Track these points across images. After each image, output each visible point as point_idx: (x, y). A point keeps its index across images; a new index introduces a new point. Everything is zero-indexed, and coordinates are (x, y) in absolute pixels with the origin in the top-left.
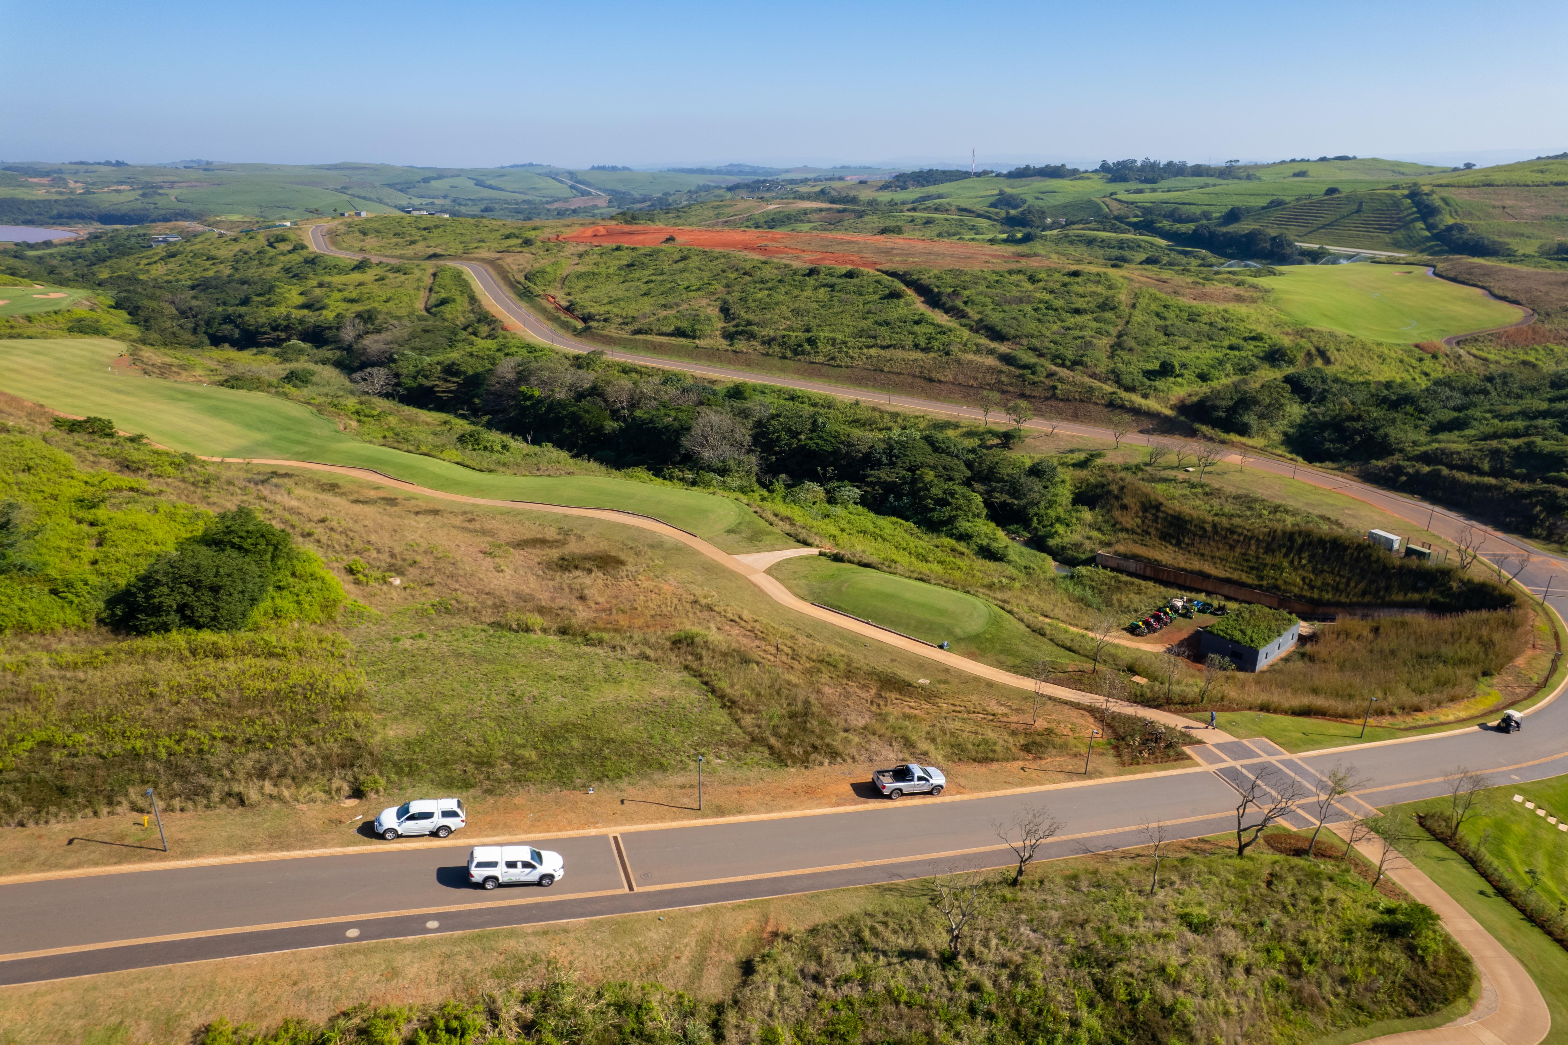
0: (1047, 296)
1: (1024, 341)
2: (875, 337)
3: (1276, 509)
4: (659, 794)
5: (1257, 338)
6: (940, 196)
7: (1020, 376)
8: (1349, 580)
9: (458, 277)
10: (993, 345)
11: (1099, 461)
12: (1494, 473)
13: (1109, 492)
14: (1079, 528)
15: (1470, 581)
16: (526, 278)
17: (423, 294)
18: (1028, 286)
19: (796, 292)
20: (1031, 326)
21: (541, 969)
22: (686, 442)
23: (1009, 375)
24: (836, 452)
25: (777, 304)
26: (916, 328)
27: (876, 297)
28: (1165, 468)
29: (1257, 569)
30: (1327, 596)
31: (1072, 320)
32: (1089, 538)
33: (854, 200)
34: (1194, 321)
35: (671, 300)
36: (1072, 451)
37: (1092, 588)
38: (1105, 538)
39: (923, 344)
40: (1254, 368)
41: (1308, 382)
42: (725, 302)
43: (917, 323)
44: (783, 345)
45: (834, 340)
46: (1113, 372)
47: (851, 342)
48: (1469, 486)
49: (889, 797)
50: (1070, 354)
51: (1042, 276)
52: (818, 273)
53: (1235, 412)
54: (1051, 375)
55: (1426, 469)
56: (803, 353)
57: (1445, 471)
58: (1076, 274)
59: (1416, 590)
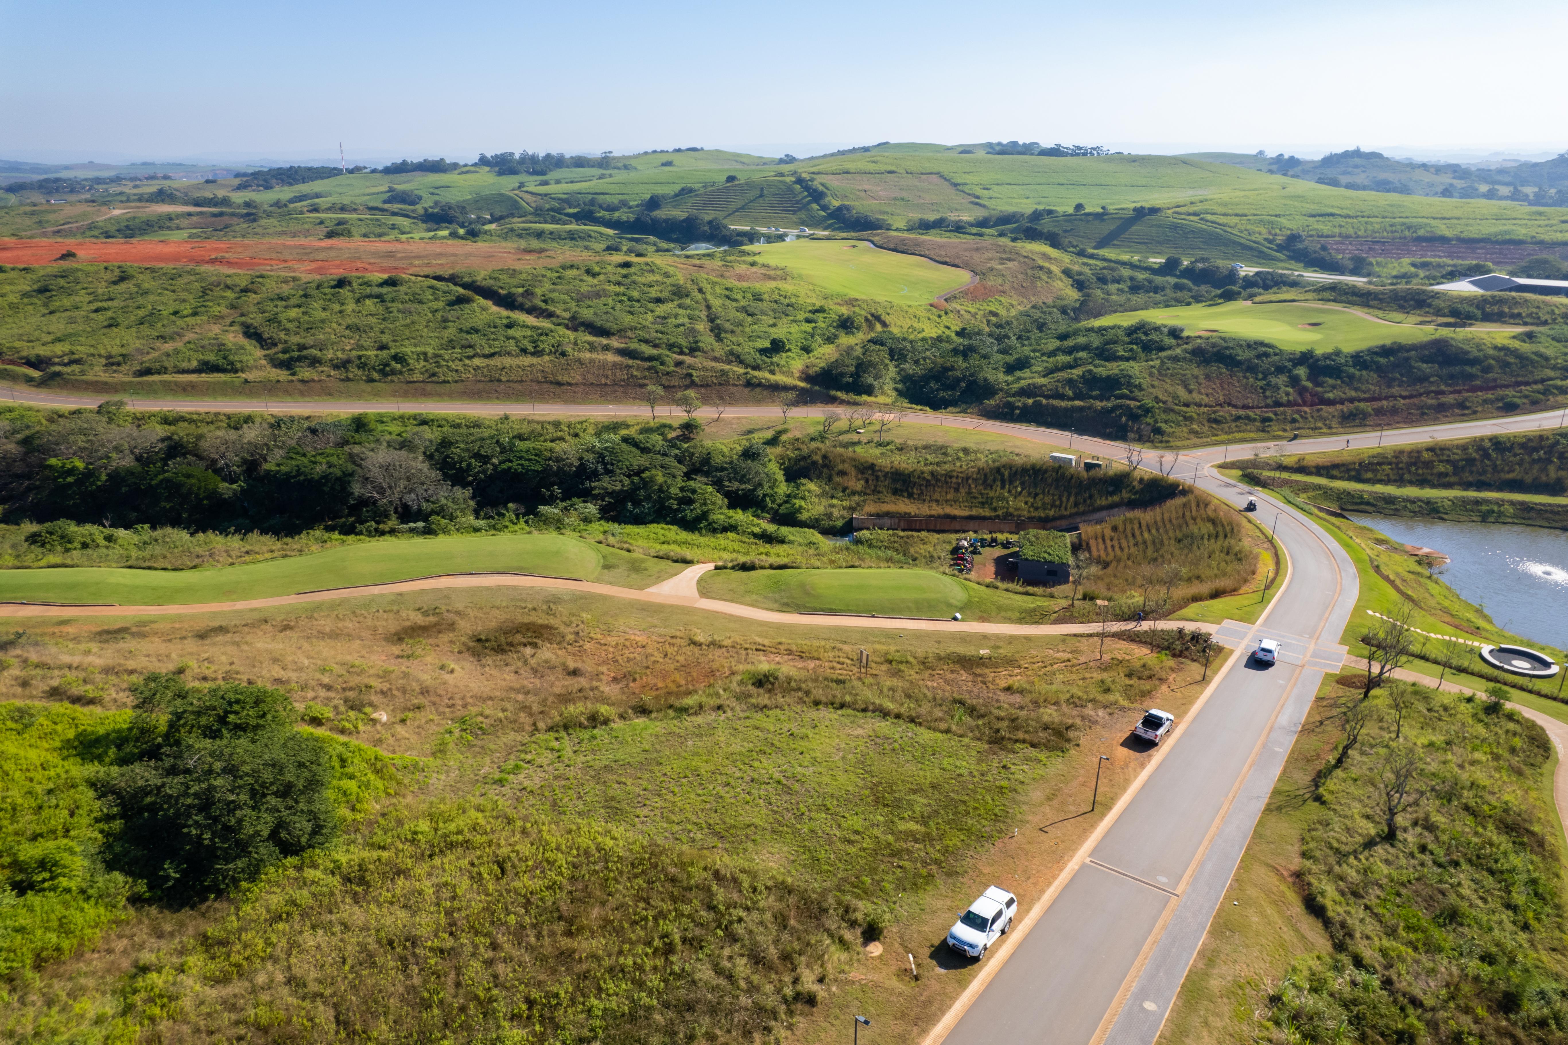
0: (621, 289)
1: (631, 334)
2: (470, 346)
3: (967, 451)
5: (821, 310)
6: (319, 195)
7: (649, 369)
8: (1060, 496)
10: (604, 341)
11: (784, 437)
12: (1078, 396)
13: (814, 463)
14: (815, 499)
18: (593, 280)
19: (336, 307)
20: (628, 320)
22: (357, 489)
23: (638, 368)
25: (323, 321)
26: (511, 332)
27: (442, 304)
28: (841, 433)
29: (987, 503)
31: (661, 310)
32: (832, 506)
33: (222, 202)
34: (761, 300)
35: (163, 329)
36: (750, 432)
37: (886, 547)
38: (846, 503)
39: (530, 348)
40: (836, 337)
41: (889, 344)
42: (246, 326)
43: (509, 326)
44: (362, 366)
45: (424, 354)
46: (731, 354)
47: (445, 354)
50: (682, 342)
51: (597, 269)
52: (350, 284)
53: (858, 375)
54: (679, 364)
55: (1030, 401)
56: (393, 372)
57: (1044, 401)
58: (627, 265)
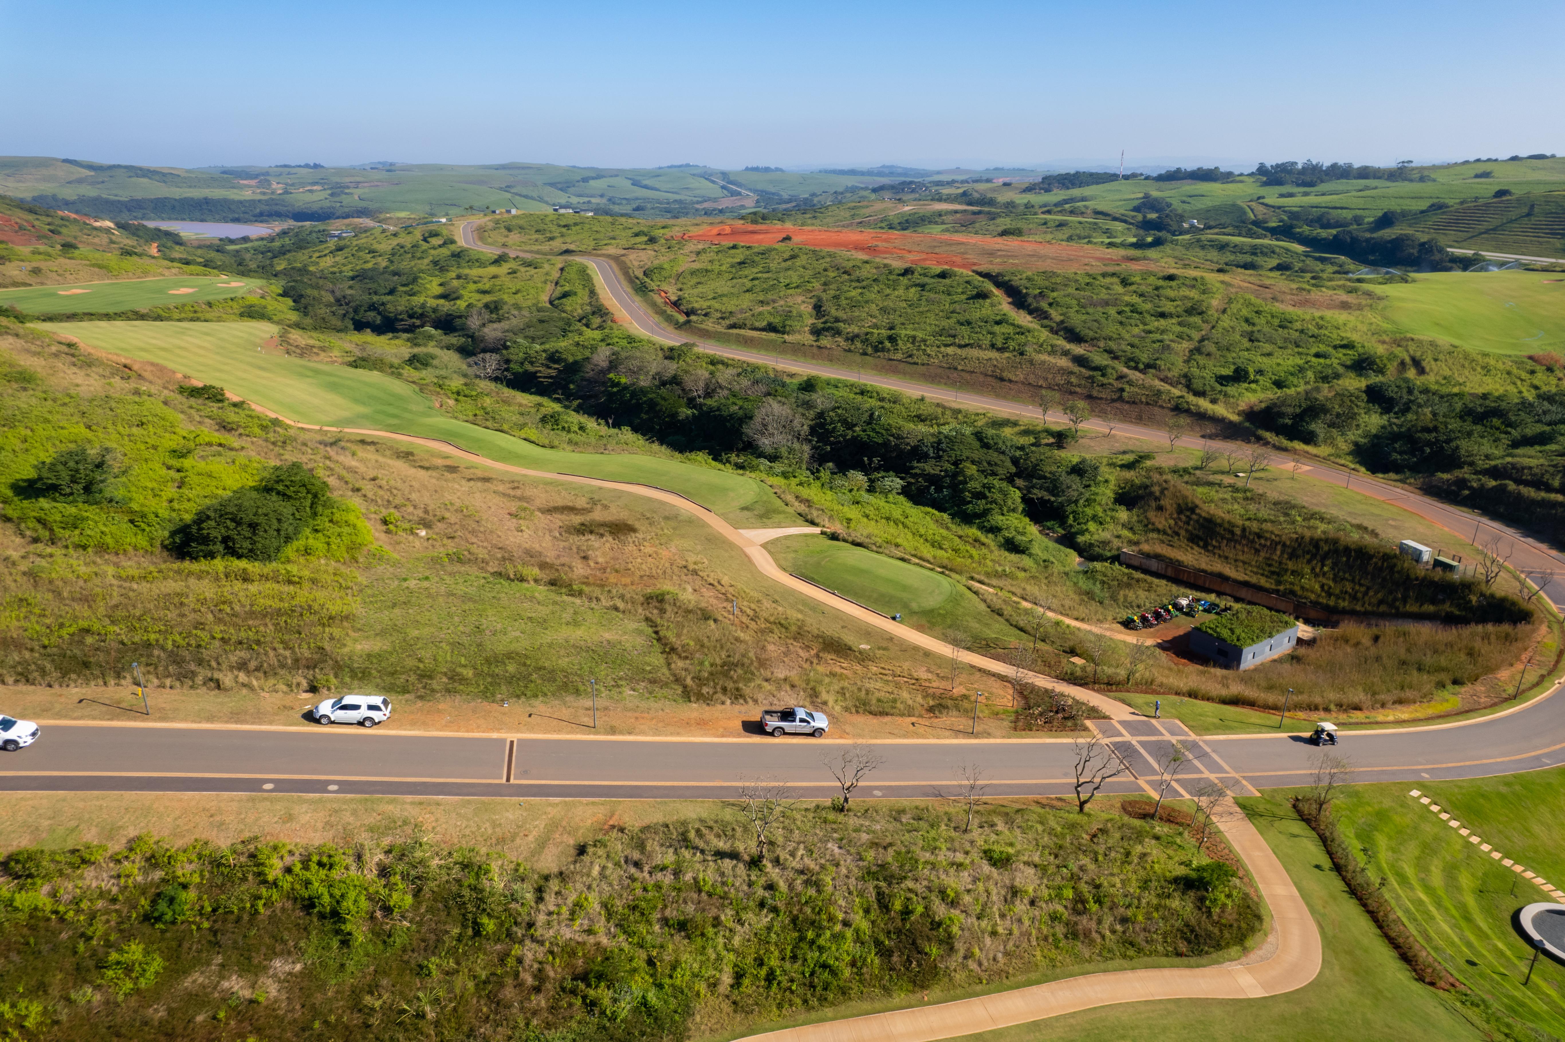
0: (1135, 299)
1: (1102, 344)
2: (954, 336)
3: (1313, 516)
4: (565, 713)
5: (1349, 346)
6: (1083, 199)
7: (1090, 377)
8: (1368, 588)
9: (583, 273)
10: (1068, 346)
11: (1148, 463)
13: (1151, 494)
14: (1111, 527)
15: (1492, 596)
16: (645, 274)
17: (549, 287)
18: (1119, 289)
19: (888, 291)
20: (1111, 329)
21: (408, 830)
22: (748, 430)
23: (1080, 376)
24: (886, 444)
25: (867, 302)
26: (997, 329)
27: (964, 297)
28: (1214, 472)
29: (1277, 574)
30: (1344, 604)
31: (1155, 324)
32: (1119, 537)
33: (991, 202)
34: (1284, 327)
35: (770, 296)
36: (1124, 453)
37: (1103, 583)
38: (1135, 538)
39: (999, 344)
40: (1337, 376)
41: (1391, 392)
42: (820, 299)
43: (998, 323)
44: (865, 341)
45: (914, 337)
46: (1185, 376)
47: (931, 340)
48: (1533, 502)
49: (772, 734)
50: (1144, 358)
51: (1137, 279)
52: (913, 273)
53: (1302, 420)
54: (1121, 377)
55: (1492, 483)
56: (883, 350)
57: (1512, 486)
58: (1171, 278)
59: (1433, 602)
